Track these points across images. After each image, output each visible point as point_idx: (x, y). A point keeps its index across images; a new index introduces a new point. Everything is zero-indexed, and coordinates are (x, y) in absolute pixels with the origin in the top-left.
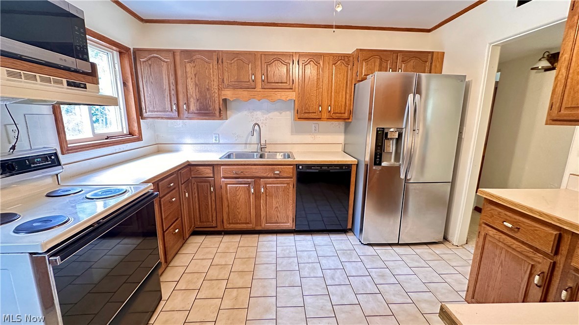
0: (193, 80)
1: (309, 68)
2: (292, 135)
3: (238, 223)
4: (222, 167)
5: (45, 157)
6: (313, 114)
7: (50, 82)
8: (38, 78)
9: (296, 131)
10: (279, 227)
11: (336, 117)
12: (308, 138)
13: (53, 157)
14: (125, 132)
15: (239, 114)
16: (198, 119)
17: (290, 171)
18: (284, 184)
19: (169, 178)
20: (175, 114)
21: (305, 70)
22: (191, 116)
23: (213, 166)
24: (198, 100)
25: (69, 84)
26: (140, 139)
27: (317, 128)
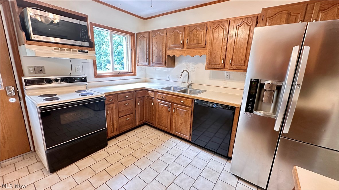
0: (155, 46)
1: (218, 31)
2: (210, 79)
3: (162, 126)
4: (157, 93)
5: (81, 78)
6: (218, 65)
7: (71, 51)
8: (66, 50)
9: (212, 77)
10: (182, 136)
11: (236, 68)
12: (221, 83)
13: (84, 78)
14: (130, 71)
15: (181, 64)
16: (157, 66)
17: (189, 103)
18: (186, 110)
19: (126, 94)
20: (147, 64)
21: (214, 33)
22: (153, 64)
23: (155, 92)
24: (156, 56)
25: (79, 51)
26: (135, 75)
27: (229, 76)
